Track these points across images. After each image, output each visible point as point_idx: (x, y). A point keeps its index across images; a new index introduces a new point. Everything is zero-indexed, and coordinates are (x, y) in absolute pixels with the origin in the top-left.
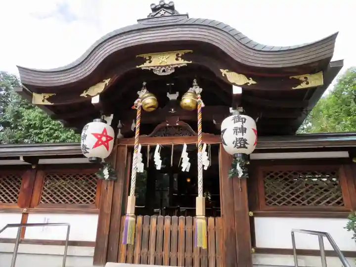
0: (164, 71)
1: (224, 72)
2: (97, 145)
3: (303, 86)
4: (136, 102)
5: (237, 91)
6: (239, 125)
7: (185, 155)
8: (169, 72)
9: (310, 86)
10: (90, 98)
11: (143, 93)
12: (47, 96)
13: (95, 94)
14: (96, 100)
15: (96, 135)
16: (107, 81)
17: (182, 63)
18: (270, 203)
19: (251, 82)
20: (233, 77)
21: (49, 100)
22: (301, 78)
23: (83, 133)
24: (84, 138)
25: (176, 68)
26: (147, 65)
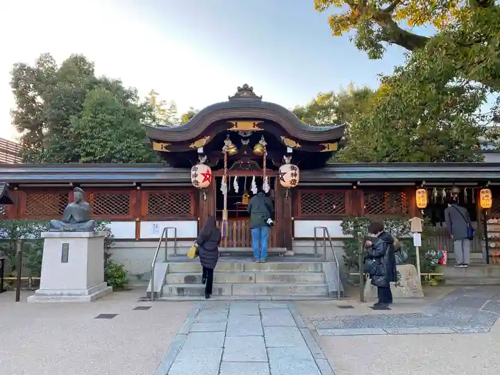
0: (245, 134)
1: (282, 138)
2: (204, 180)
3: (326, 150)
4: (223, 148)
5: (290, 150)
7: (254, 183)
8: (249, 135)
9: (330, 150)
10: (196, 148)
11: (228, 143)
12: (164, 145)
13: (200, 146)
14: (200, 150)
15: (203, 174)
16: (208, 138)
17: (257, 129)
18: (304, 212)
19: (298, 145)
20: (287, 142)
21: (166, 148)
22: (326, 145)
23: (193, 173)
24: (196, 176)
25: (253, 132)
26: (234, 128)
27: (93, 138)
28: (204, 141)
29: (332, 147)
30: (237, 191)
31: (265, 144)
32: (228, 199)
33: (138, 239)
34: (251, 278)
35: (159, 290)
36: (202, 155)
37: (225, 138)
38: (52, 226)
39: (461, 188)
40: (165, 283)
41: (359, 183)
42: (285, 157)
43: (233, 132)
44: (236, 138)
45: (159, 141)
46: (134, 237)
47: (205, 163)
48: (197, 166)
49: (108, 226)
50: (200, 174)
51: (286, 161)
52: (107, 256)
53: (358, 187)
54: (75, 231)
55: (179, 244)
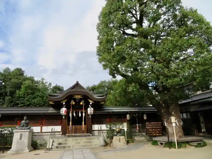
0: (78, 99)
1: (89, 100)
2: (65, 113)
3: (101, 103)
4: (71, 103)
5: (91, 104)
6: (90, 110)
7: (80, 113)
10: (63, 103)
12: (53, 102)
14: (64, 104)
16: (66, 100)
18: (95, 122)
19: (93, 102)
20: (90, 101)
21: (53, 103)
22: (101, 102)
23: (61, 110)
24: (62, 111)
25: (80, 98)
26: (75, 97)
27: (25, 98)
28: (65, 101)
29: (103, 103)
30: (75, 116)
31: (83, 101)
32: (72, 118)
33: (41, 132)
34: (79, 143)
35: (50, 147)
36: (64, 105)
37: (72, 100)
38: (16, 128)
39: (139, 114)
40: (52, 145)
41: (111, 113)
42: (89, 105)
43: (74, 98)
44: (75, 100)
45: (51, 101)
46: (40, 132)
47: (65, 108)
48: (63, 108)
49: (32, 128)
50: (63, 111)
51: (90, 107)
52: (32, 138)
53: (111, 114)
54: (24, 129)
55: (56, 133)
